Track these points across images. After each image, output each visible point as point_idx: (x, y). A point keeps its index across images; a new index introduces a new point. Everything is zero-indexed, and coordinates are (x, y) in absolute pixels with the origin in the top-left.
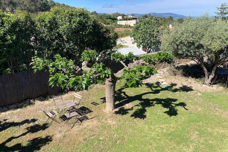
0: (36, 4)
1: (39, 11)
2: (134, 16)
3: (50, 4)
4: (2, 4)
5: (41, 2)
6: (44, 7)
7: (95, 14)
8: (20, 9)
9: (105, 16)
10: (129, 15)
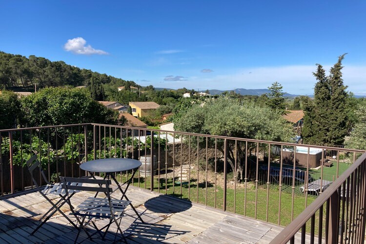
0: (62, 74)
1: (66, 84)
2: (209, 93)
3: (84, 75)
4: (11, 73)
5: (71, 72)
6: (74, 78)
7: (151, 90)
8: (37, 81)
9: (165, 92)
10: (201, 92)
